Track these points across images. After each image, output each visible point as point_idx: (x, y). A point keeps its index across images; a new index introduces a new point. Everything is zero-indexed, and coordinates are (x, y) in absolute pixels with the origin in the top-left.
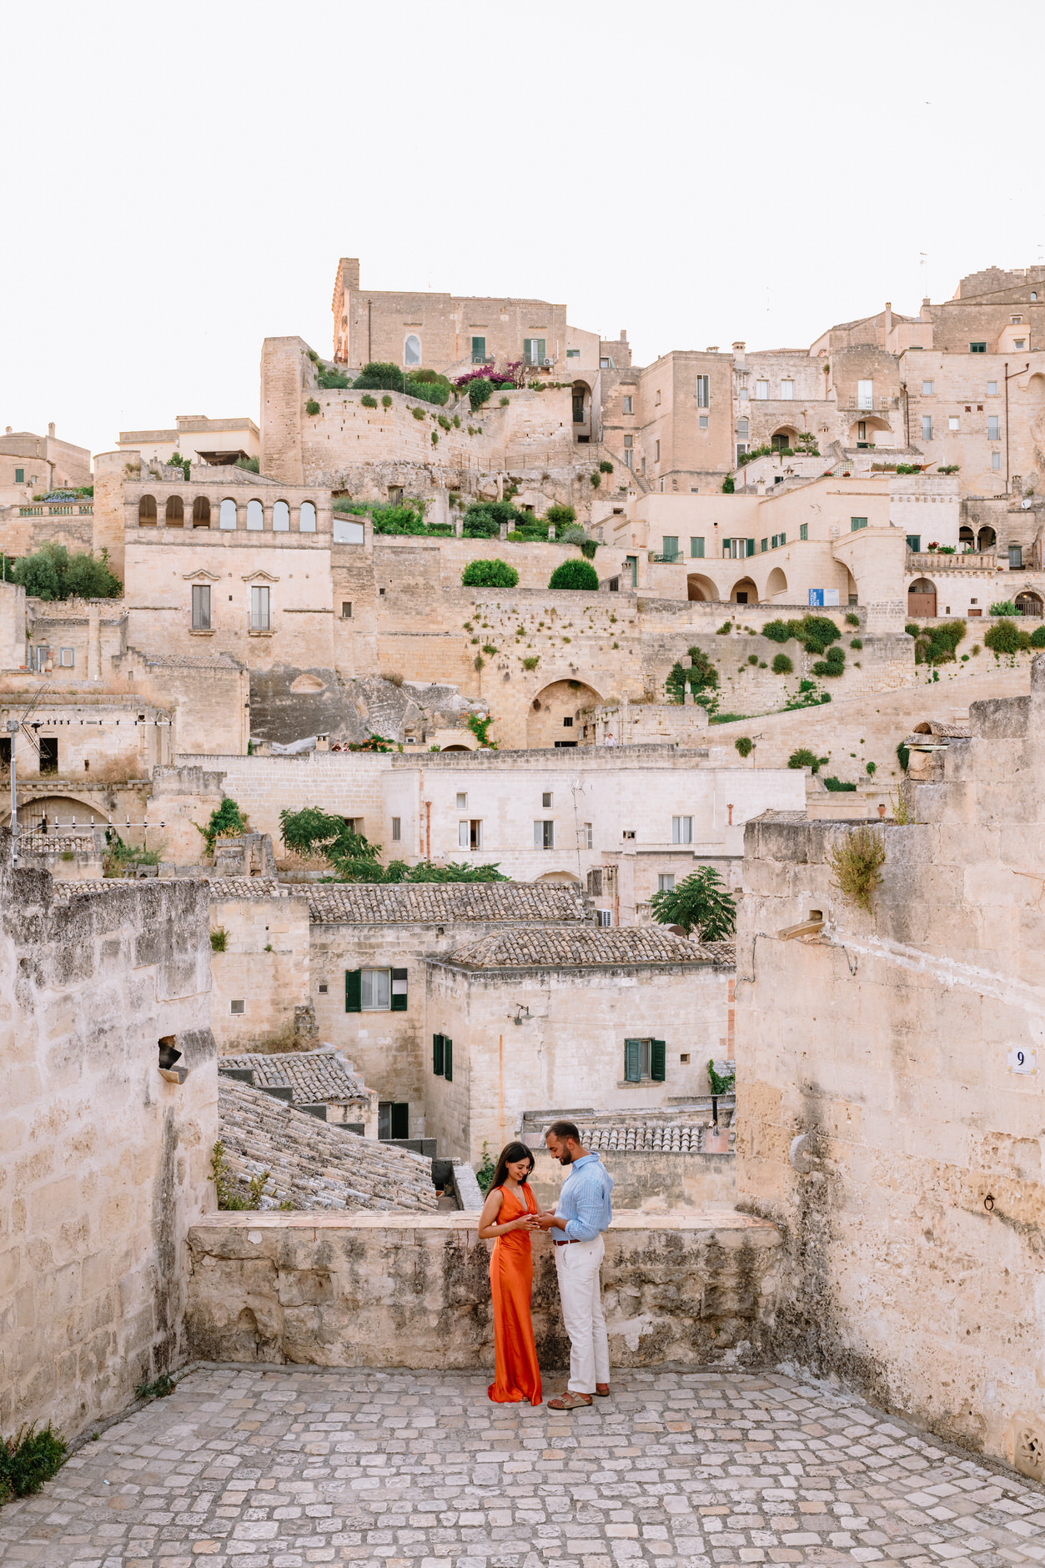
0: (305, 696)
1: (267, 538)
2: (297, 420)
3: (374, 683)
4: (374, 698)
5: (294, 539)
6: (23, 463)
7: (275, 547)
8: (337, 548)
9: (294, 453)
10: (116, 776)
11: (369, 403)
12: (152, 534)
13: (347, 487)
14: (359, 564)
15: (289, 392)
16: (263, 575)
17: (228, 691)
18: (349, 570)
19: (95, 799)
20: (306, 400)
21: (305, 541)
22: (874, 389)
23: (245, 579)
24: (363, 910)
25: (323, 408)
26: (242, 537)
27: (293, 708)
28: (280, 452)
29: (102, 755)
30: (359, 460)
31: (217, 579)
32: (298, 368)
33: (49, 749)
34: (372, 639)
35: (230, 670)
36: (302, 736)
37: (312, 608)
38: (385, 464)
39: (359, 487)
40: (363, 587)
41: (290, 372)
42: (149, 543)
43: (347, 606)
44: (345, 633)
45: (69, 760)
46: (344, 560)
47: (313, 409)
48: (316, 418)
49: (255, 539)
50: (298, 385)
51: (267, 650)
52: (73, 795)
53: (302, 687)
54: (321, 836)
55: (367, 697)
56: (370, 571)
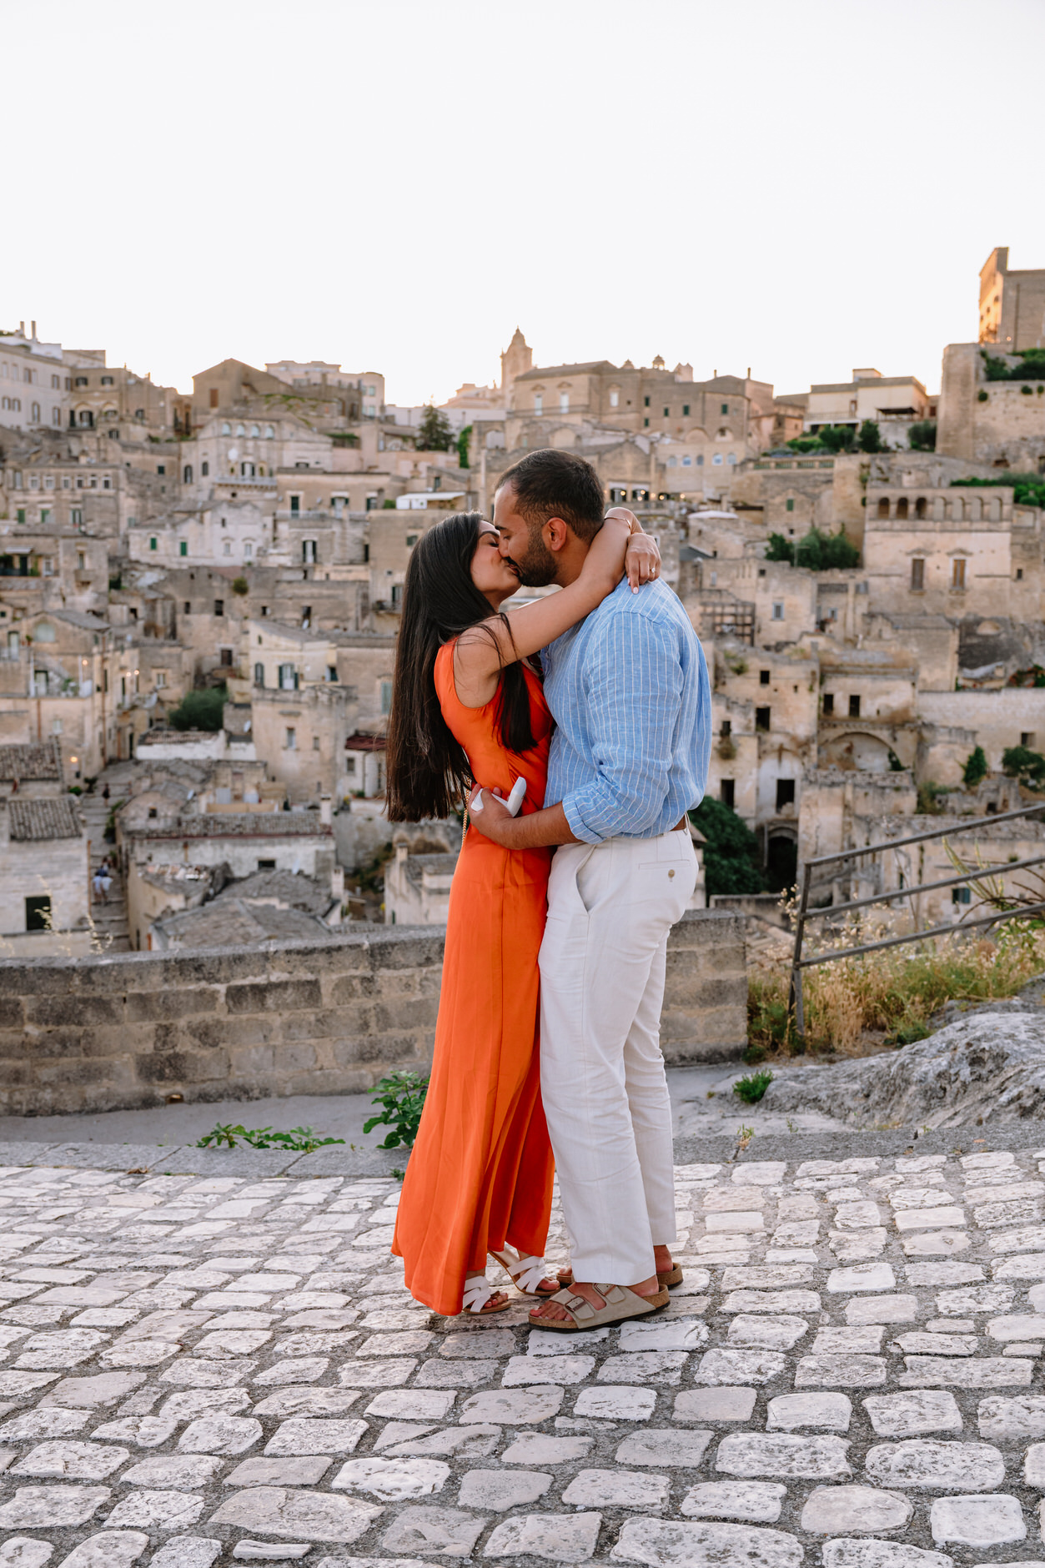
0: (986, 637)
1: (966, 525)
2: (971, 406)
3: (1038, 627)
4: (1037, 637)
5: (985, 525)
6: (728, 399)
7: (970, 531)
8: (1015, 530)
9: (966, 431)
10: (898, 721)
11: (1026, 391)
12: (887, 524)
13: (1007, 457)
14: (1030, 541)
15: (965, 384)
16: (962, 552)
17: (944, 643)
18: (1023, 545)
19: (884, 735)
20: (978, 389)
21: (993, 527)
23: (949, 554)
25: (991, 396)
26: (949, 524)
27: (979, 645)
28: (956, 430)
29: (888, 707)
30: (1016, 434)
31: (929, 553)
32: (973, 366)
33: (855, 701)
34: (1036, 595)
35: (946, 629)
36: (985, 663)
37: (996, 572)
38: (1037, 439)
39: (1017, 458)
40: (1032, 558)
41: (967, 369)
42: (884, 530)
43: (1020, 573)
44: (1017, 591)
45: (868, 709)
46: (1020, 539)
47: (983, 397)
48: (984, 404)
49: (957, 526)
50: (972, 379)
51: (962, 604)
52: (872, 732)
53: (986, 630)
54: (1025, 763)
55: (1032, 637)
56: (1037, 546)
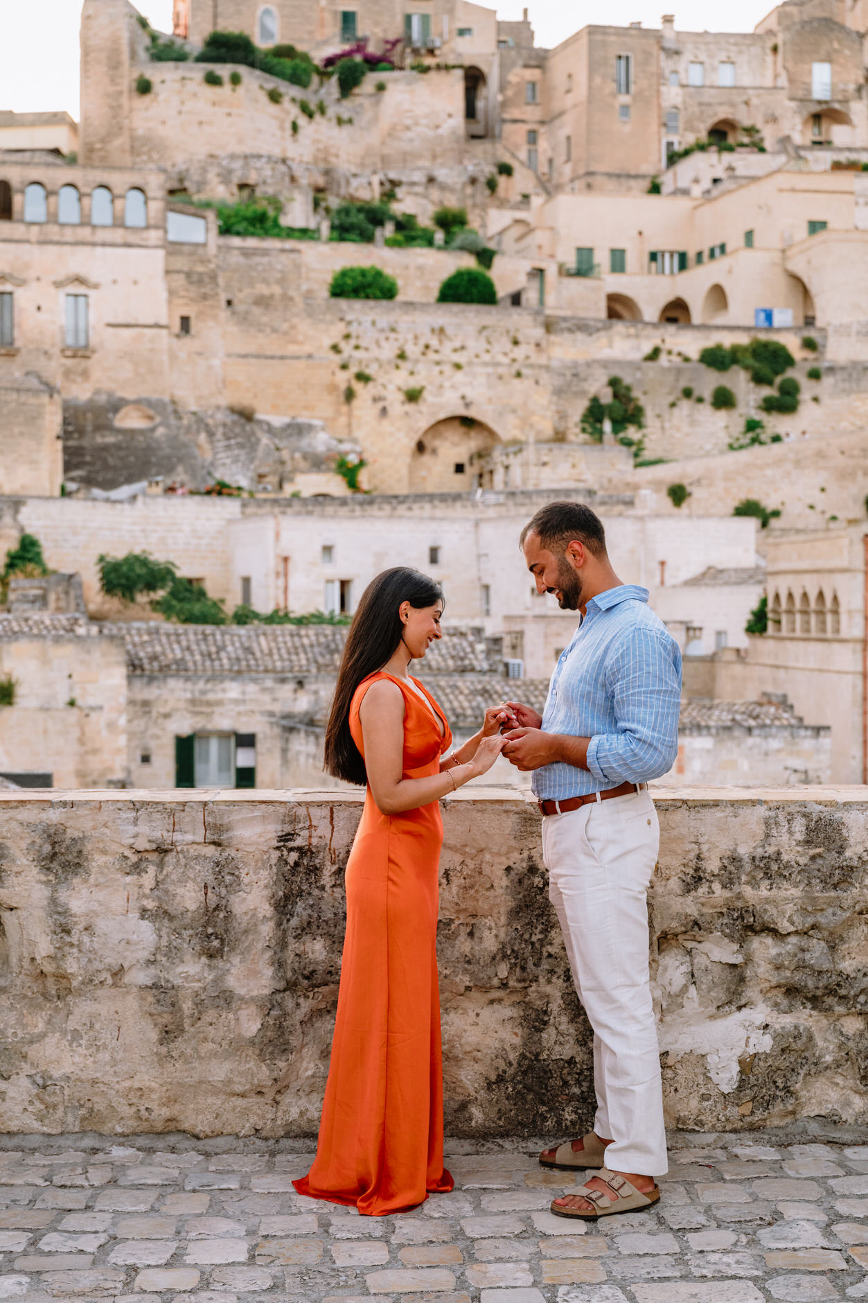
0: (132, 433)
1: (85, 233)
2: (124, 100)
3: (220, 416)
4: (219, 435)
5: (118, 235)
7: (94, 244)
8: (173, 248)
9: (120, 142)
11: (213, 80)
13: (187, 184)
14: (200, 269)
15: (114, 66)
16: (80, 280)
17: (33, 418)
18: (188, 275)
20: (136, 75)
21: (132, 238)
22: (833, 73)
23: (58, 285)
24: (198, 657)
25: (157, 87)
26: (53, 231)
27: (118, 447)
28: (103, 140)
30: (201, 152)
31: (22, 283)
32: (125, 37)
34: (216, 362)
35: (36, 392)
36: (130, 480)
37: (142, 321)
38: (233, 157)
39: (201, 185)
40: (205, 297)
41: (115, 40)
43: (185, 321)
44: (182, 355)
46: (181, 263)
47: (144, 87)
48: (147, 99)
49: (69, 235)
50: (125, 57)
51: (85, 374)
53: (130, 420)
55: (211, 434)
56: (213, 277)
